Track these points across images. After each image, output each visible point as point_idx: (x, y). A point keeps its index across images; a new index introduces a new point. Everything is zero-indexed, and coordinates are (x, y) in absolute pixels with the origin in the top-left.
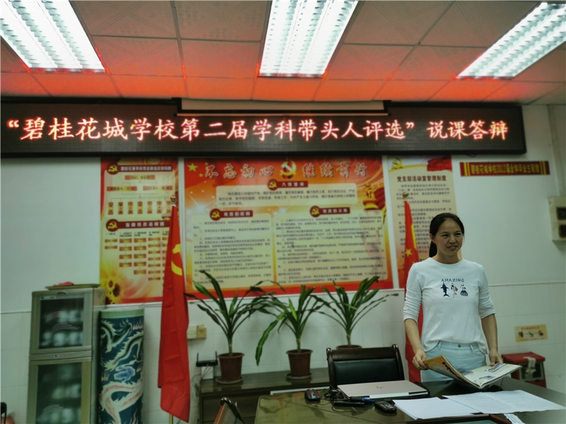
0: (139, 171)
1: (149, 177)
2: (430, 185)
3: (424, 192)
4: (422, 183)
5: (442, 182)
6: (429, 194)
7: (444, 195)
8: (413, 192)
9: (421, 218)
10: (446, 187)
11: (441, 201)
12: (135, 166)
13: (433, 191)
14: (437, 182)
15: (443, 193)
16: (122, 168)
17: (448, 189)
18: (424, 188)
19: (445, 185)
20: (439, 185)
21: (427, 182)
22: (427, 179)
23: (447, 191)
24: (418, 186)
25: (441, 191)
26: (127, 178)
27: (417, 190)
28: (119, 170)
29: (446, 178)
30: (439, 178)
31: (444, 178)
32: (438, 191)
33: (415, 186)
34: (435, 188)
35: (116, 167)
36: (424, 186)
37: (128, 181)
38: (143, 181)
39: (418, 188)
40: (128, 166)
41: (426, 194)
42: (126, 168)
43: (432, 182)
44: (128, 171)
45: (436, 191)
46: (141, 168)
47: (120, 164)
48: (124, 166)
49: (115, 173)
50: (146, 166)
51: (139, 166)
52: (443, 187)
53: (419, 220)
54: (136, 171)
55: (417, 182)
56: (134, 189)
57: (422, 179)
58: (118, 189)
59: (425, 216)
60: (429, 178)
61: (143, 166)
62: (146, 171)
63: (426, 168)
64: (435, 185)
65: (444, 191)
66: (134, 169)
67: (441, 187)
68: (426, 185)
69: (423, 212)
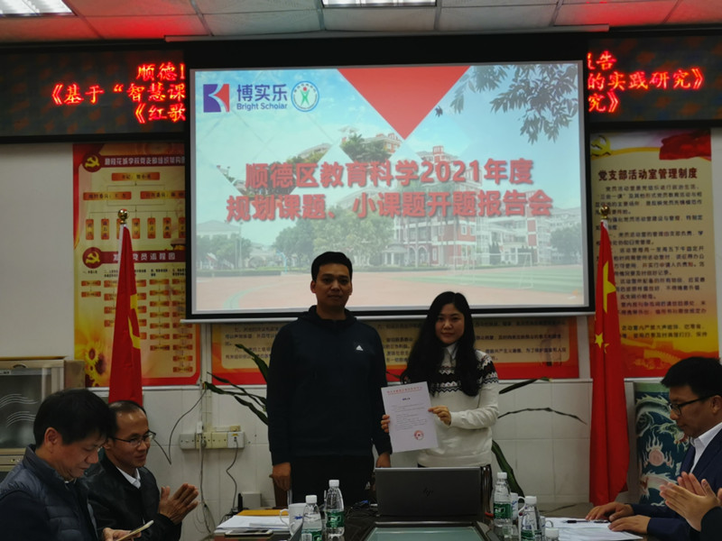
0: (133, 165)
1: (149, 176)
2: (663, 188)
3: (651, 199)
4: (647, 182)
5: (688, 181)
6: (659, 203)
7: (691, 206)
8: (629, 200)
9: (641, 250)
10: (696, 191)
11: (683, 217)
12: (129, 157)
13: (668, 199)
14: (679, 181)
15: (688, 202)
16: (107, 161)
17: (699, 194)
18: (651, 192)
19: (693, 186)
20: (681, 187)
21: (658, 181)
22: (658, 175)
23: (697, 198)
24: (638, 188)
25: (685, 199)
26: (115, 177)
27: (637, 196)
28: (102, 165)
29: (697, 174)
30: (683, 173)
31: (693, 172)
32: (679, 199)
33: (632, 188)
34: (674, 192)
35: (97, 160)
36: (651, 188)
37: (116, 183)
38: (141, 182)
39: (640, 192)
40: (116, 157)
41: (654, 203)
42: (113, 161)
43: (668, 181)
44: (117, 166)
45: (674, 199)
46: (136, 161)
47: (103, 153)
48: (110, 157)
49: (95, 169)
50: (146, 156)
51: (133, 157)
52: (690, 191)
53: (637, 253)
54: (128, 165)
55: (639, 182)
56: (127, 196)
57: (648, 174)
58: (101, 196)
59: (649, 246)
60: (663, 173)
61: (140, 156)
62: (146, 165)
63: (657, 153)
64: (675, 187)
65: (691, 198)
66: (125, 161)
67: (684, 191)
68: (656, 188)
69: (646, 238)
